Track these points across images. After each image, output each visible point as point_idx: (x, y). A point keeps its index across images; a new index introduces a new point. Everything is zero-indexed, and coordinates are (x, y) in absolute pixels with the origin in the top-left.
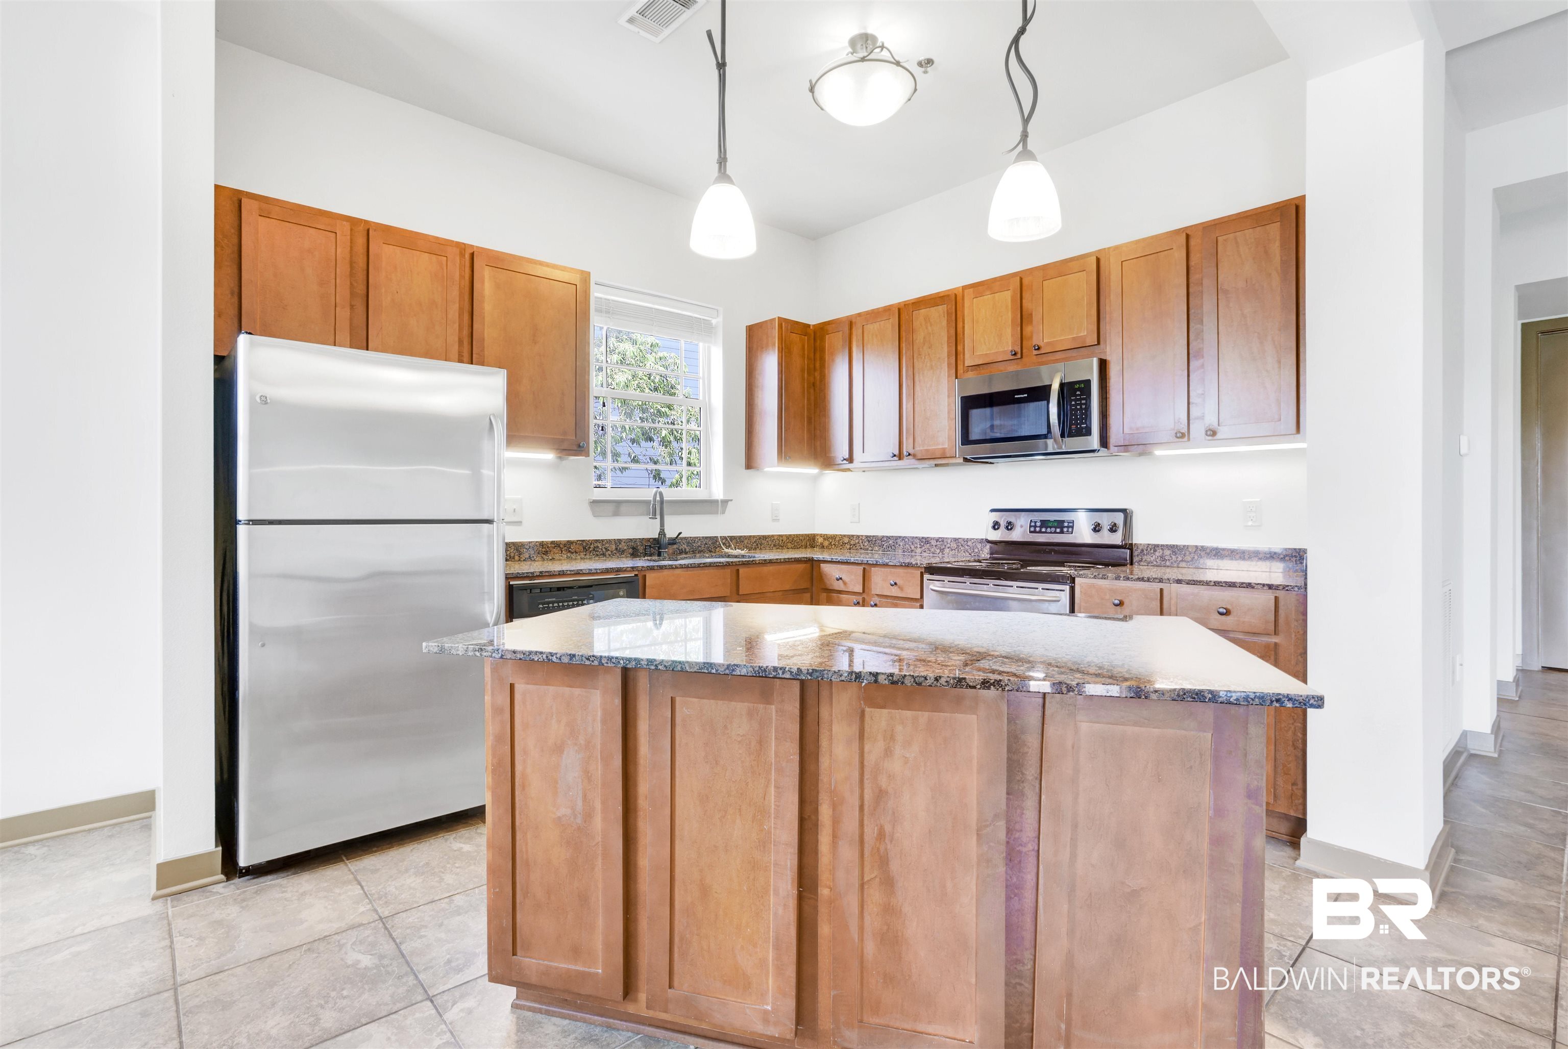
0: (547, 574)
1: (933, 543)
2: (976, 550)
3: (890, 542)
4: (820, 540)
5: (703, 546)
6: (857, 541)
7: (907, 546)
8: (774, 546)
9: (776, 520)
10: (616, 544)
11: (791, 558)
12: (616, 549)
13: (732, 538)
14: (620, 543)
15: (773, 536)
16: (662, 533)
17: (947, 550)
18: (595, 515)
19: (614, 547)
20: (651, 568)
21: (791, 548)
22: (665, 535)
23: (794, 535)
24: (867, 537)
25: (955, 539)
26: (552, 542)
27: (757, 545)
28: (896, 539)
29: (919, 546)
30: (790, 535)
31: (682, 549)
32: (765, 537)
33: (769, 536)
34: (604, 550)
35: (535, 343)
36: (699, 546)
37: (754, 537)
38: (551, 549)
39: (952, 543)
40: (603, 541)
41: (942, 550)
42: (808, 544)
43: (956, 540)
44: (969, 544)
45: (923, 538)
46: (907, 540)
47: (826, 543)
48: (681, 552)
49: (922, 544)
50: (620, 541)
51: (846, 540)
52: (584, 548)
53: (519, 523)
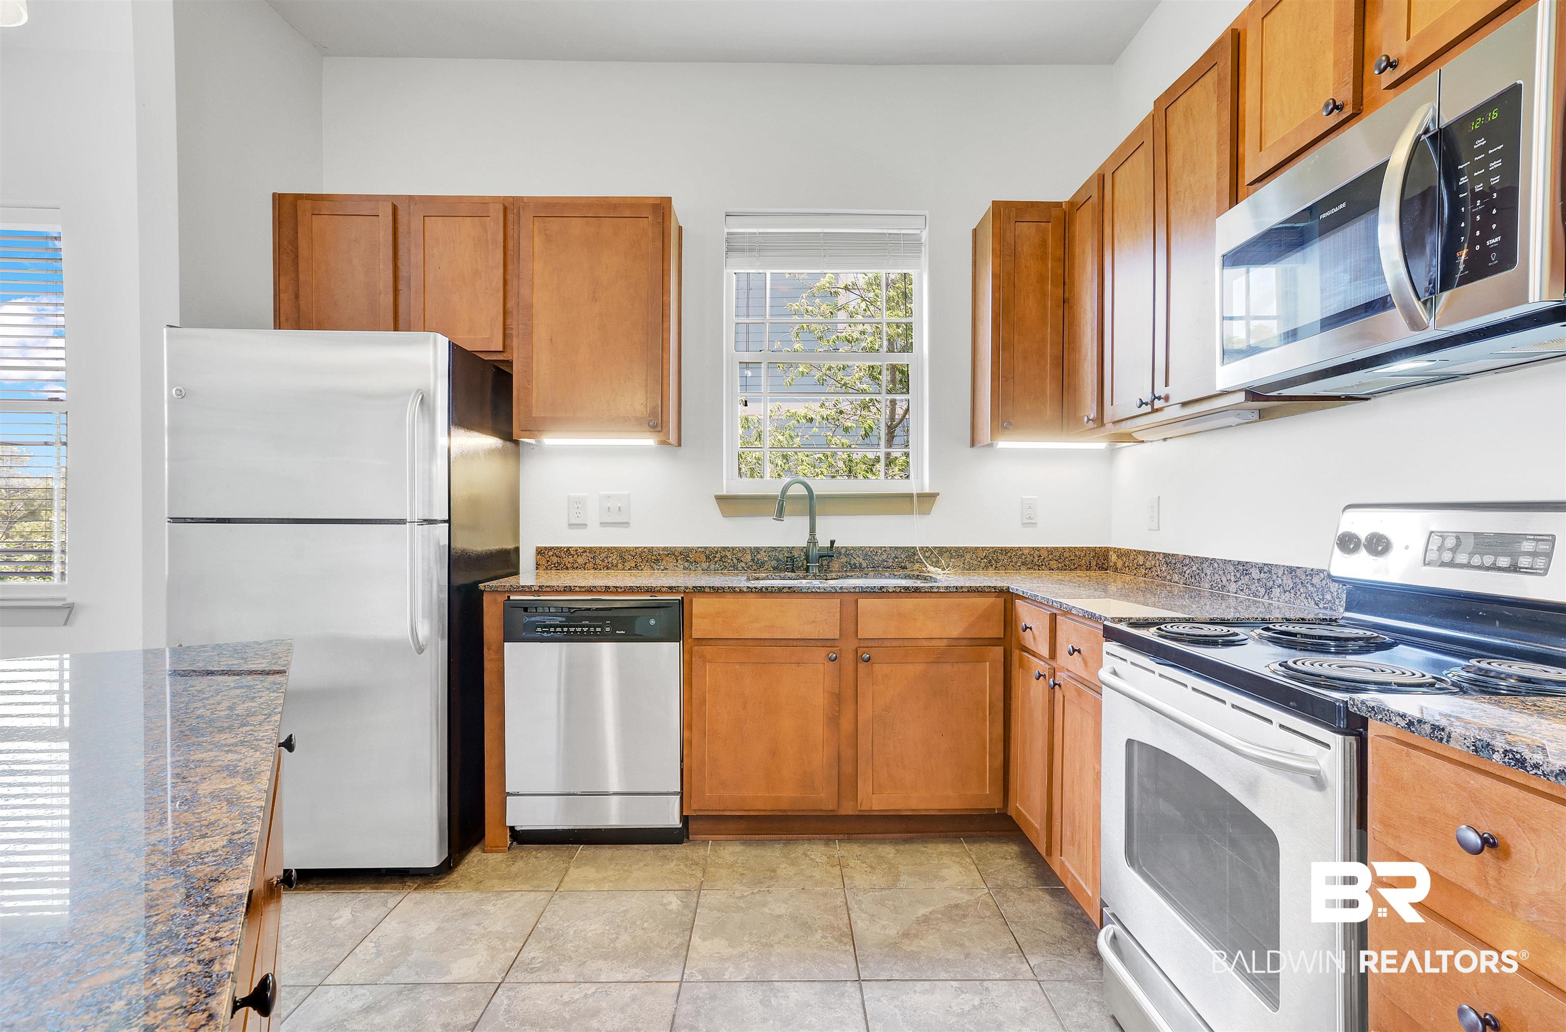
0: (548, 589)
1: (1255, 573)
2: (1328, 597)
3: (1194, 568)
4: (1114, 558)
5: (891, 560)
6: (1153, 562)
7: (1217, 576)
8: (1023, 564)
9: (1030, 523)
10: (752, 553)
11: (962, 587)
12: (753, 560)
13: (942, 551)
14: (758, 553)
15: (1020, 549)
16: (813, 540)
17: (1276, 591)
18: (725, 514)
19: (749, 557)
20: (700, 590)
21: (1058, 568)
22: (815, 543)
23: (1064, 548)
24: (1166, 555)
25: (1290, 568)
26: (665, 549)
27: (990, 562)
28: (1202, 563)
29: (1233, 579)
30: (1056, 549)
31: (855, 564)
32: (1004, 551)
33: (1012, 549)
34: (735, 561)
35: (596, 301)
36: (884, 561)
37: (983, 549)
38: (663, 557)
39: (1285, 578)
40: (733, 549)
41: (1269, 591)
42: (1094, 563)
43: (1292, 570)
44: (1314, 581)
45: (1239, 563)
46: (1216, 565)
47: (1120, 564)
48: (854, 567)
49: (1238, 575)
50: (758, 550)
51: (1141, 559)
52: (707, 557)
53: (626, 524)
